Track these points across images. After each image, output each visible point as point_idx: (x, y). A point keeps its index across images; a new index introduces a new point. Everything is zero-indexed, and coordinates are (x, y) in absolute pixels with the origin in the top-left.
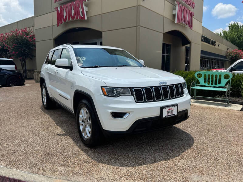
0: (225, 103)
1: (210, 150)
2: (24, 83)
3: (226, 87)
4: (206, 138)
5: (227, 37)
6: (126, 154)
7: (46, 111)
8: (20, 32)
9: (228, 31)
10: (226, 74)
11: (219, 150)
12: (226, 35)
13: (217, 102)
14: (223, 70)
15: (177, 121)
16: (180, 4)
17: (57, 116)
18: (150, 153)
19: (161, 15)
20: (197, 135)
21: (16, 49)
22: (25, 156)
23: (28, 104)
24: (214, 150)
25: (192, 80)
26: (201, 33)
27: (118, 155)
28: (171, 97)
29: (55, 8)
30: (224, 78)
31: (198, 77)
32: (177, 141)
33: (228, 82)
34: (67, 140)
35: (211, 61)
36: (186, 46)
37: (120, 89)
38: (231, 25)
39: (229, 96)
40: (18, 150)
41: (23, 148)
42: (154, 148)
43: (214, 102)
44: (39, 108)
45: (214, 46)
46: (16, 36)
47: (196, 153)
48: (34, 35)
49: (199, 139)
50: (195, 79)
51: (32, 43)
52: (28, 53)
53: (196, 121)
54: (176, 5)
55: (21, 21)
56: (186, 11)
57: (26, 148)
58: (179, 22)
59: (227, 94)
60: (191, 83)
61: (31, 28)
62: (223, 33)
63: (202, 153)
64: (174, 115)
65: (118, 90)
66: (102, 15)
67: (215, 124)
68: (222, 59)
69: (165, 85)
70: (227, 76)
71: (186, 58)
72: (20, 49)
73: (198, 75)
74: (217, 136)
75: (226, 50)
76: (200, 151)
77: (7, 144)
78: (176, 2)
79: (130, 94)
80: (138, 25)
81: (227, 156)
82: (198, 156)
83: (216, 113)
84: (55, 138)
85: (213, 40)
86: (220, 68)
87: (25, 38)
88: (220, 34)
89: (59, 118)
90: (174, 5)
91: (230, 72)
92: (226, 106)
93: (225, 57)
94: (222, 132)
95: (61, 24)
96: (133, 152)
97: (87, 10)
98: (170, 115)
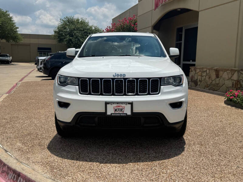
28: (128, 93)
79: (78, 84)
98: (118, 114)
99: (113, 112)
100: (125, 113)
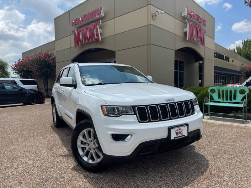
0: (242, 120)
1: (225, 178)
2: (44, 101)
3: (242, 103)
4: (221, 162)
5: (241, 53)
6: (128, 182)
7: (56, 129)
8: (42, 55)
9: (241, 47)
10: (242, 89)
11: (238, 177)
12: (240, 51)
13: (233, 119)
14: (239, 85)
15: (188, 142)
16: (191, 22)
17: (64, 134)
18: (155, 180)
19: (173, 33)
20: (211, 158)
21: (39, 70)
22: (19, 181)
23: (41, 122)
24: (231, 178)
25: (205, 96)
26: (214, 49)
27: (118, 183)
28: (180, 116)
29: (73, 32)
30: (239, 93)
31: (211, 93)
32: (187, 165)
33: (244, 98)
34: (67, 162)
35: (226, 76)
36: (199, 63)
37: (121, 107)
38: (245, 41)
39: (246, 112)
40: (14, 174)
41: (19, 172)
42: (160, 173)
43: (229, 118)
44: (50, 125)
45: (227, 62)
46: (40, 58)
47: (209, 181)
48: (55, 57)
49: (213, 162)
50: (208, 95)
51: (53, 64)
52: (50, 74)
53: (210, 141)
54: (187, 22)
55: (44, 45)
56: (197, 29)
57: (22, 172)
58: (191, 39)
59: (244, 110)
60: (204, 99)
61: (52, 51)
62: (236, 49)
63: (217, 182)
64: (184, 136)
65: (120, 109)
66: (115, 35)
67: (231, 144)
68: (236, 74)
69: (172, 102)
70: (243, 91)
71: (200, 74)
72: (42, 70)
73: (211, 90)
74: (234, 159)
75: (241, 65)
76: (214, 179)
77: (6, 167)
78: (186, 20)
79: (133, 113)
80: (149, 43)
81: (247, 186)
82: (212, 185)
83: (232, 132)
84: (56, 160)
85: (227, 56)
86: (235, 83)
87: (47, 60)
88: (233, 50)
89: (66, 137)
90: (184, 23)
91: (246, 87)
92: (243, 123)
93: (240, 72)
94: (240, 154)
95: (78, 46)
96: (136, 178)
97: (101, 32)
98: (179, 137)
99: (176, 136)
100: (183, 135)
